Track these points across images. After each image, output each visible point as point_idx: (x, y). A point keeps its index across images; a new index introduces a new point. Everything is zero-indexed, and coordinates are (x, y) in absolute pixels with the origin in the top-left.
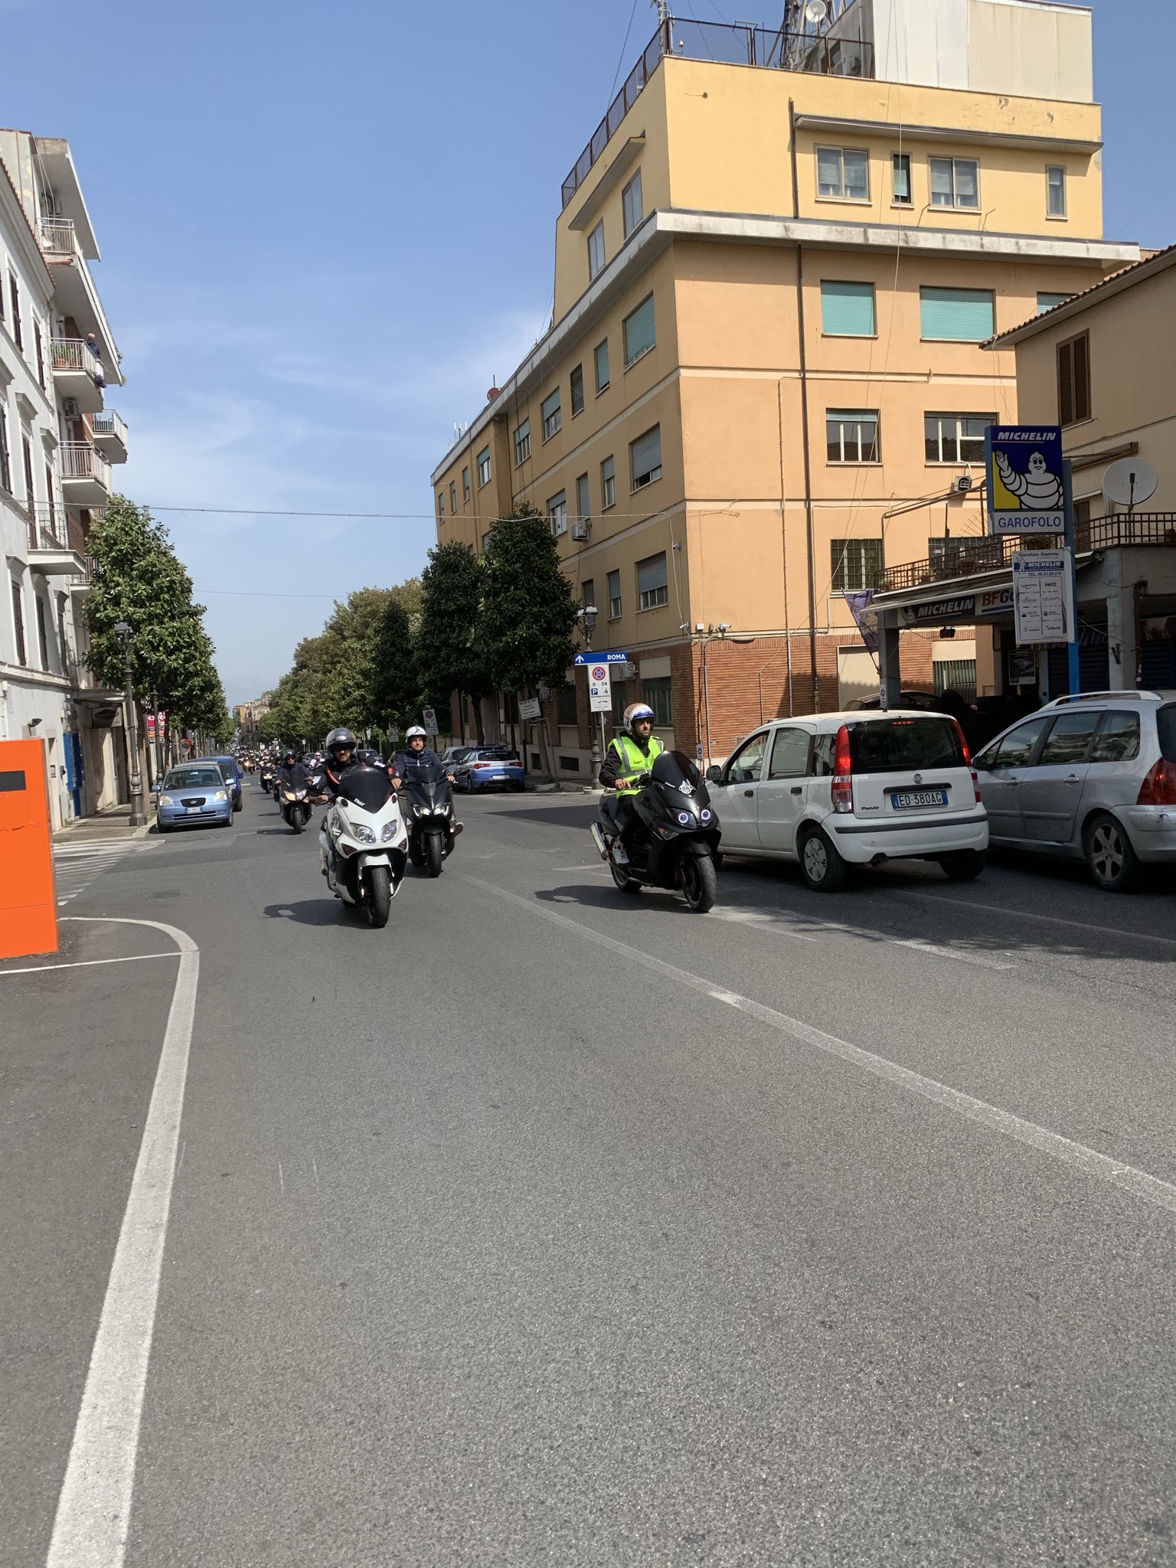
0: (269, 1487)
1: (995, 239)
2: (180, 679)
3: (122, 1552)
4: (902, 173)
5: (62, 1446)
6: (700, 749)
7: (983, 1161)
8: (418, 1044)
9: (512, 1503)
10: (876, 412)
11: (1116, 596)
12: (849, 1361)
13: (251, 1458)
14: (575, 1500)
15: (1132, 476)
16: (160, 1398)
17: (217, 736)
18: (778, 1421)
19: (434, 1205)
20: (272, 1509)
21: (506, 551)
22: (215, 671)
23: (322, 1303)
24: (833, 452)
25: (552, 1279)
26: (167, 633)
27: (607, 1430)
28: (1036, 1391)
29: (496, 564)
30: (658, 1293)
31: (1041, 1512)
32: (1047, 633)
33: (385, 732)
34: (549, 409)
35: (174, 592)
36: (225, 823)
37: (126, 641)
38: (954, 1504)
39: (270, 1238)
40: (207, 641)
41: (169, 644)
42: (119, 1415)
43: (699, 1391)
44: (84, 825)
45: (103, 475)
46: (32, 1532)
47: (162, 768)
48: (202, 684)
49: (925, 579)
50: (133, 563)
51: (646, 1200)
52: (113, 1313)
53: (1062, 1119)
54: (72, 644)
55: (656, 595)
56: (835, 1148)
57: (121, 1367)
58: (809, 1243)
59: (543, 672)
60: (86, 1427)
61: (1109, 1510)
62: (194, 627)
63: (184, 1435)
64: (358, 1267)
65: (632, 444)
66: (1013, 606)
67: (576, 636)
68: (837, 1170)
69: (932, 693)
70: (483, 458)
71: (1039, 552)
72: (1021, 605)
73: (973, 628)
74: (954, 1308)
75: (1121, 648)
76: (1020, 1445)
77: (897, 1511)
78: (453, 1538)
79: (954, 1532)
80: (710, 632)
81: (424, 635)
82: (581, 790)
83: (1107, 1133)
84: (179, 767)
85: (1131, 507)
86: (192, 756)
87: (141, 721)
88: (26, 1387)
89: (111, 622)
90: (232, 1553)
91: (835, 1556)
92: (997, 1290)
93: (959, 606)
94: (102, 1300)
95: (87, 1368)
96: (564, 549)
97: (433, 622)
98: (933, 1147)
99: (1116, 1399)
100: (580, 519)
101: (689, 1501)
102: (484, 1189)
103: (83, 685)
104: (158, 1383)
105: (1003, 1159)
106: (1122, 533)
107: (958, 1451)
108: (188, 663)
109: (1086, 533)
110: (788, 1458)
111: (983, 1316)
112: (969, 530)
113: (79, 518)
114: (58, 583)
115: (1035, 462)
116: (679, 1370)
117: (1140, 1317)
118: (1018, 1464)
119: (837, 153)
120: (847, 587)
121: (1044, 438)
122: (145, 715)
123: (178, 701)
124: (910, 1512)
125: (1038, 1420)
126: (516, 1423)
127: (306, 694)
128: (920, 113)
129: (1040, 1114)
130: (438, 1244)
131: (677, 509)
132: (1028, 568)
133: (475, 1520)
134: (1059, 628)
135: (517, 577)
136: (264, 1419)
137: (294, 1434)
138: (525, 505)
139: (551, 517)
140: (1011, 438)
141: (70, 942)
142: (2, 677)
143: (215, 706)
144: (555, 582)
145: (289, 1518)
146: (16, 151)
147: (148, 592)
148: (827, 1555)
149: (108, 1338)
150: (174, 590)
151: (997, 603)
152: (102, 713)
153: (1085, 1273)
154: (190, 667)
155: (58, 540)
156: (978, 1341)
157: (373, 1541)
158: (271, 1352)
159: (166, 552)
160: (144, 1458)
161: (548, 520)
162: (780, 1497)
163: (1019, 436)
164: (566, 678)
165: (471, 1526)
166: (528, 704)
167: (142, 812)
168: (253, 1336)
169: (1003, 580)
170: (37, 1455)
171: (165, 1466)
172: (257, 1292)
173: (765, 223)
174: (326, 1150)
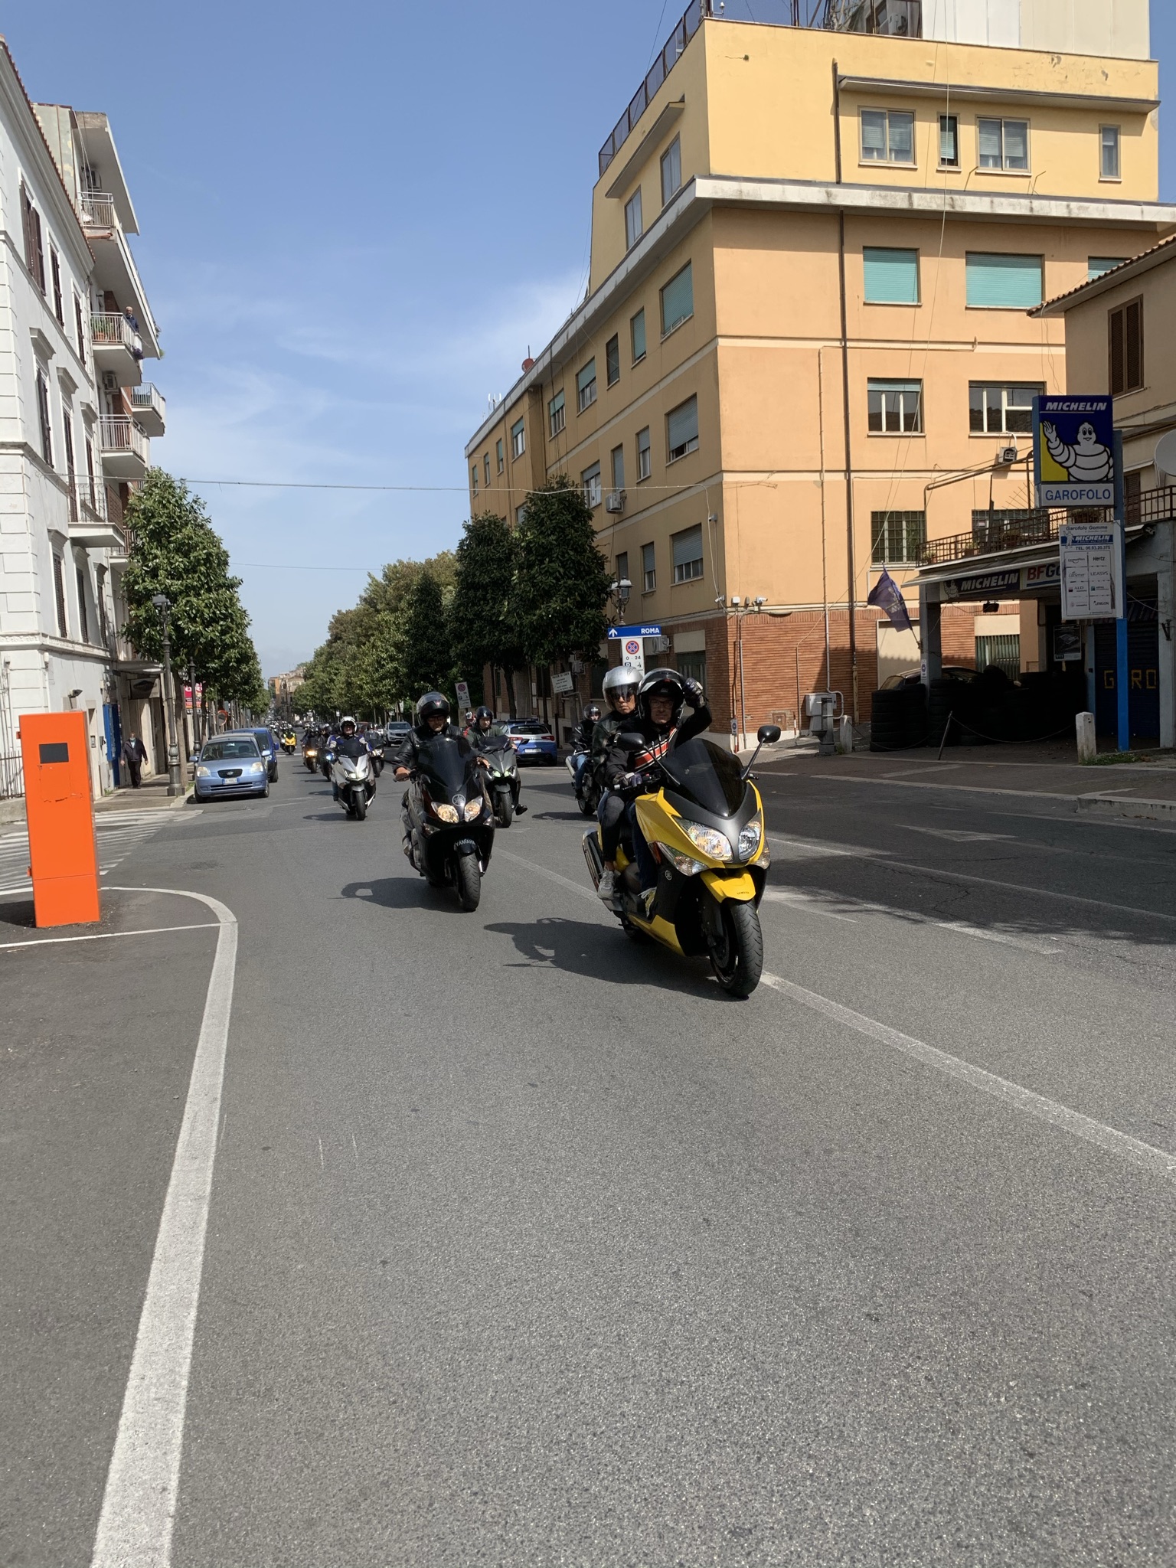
0: (314, 1464)
1: (1045, 202)
2: (217, 651)
3: (170, 1525)
4: (949, 135)
5: (112, 1416)
6: (735, 724)
7: (1032, 1153)
8: (455, 1019)
9: (556, 1490)
10: (918, 381)
11: (1167, 571)
12: (897, 1355)
13: (296, 1434)
14: (620, 1489)
16: (205, 1370)
17: (253, 707)
18: (824, 1415)
19: (473, 1183)
20: (318, 1487)
21: (542, 523)
22: (251, 642)
23: (364, 1280)
24: (874, 422)
25: (592, 1262)
26: (203, 605)
27: (650, 1418)
28: (1091, 1393)
29: (530, 537)
30: (700, 1280)
31: (1097, 1517)
32: (1095, 608)
34: (585, 379)
35: (211, 564)
36: (261, 794)
37: (164, 613)
38: (1007, 1507)
39: (310, 1213)
40: (243, 613)
41: (206, 615)
42: (166, 1386)
43: (743, 1381)
44: (124, 794)
45: (141, 448)
46: (82, 1503)
47: (198, 739)
48: (238, 656)
49: (968, 552)
50: (171, 536)
51: (686, 1184)
52: (159, 1284)
53: (1112, 1111)
54: (111, 615)
55: (691, 568)
56: (878, 1135)
57: (167, 1338)
58: (854, 1232)
59: (576, 646)
60: (134, 1398)
61: (1169, 1518)
62: (231, 599)
63: (230, 1409)
64: (398, 1245)
65: (668, 415)
66: (1059, 581)
67: (609, 610)
68: (880, 1158)
69: (974, 669)
70: (515, 432)
71: (1087, 525)
72: (1068, 579)
73: (1017, 602)
74: (1004, 1304)
75: (1172, 624)
76: (1075, 1448)
77: (949, 1512)
78: (497, 1523)
79: (1008, 1536)
80: (746, 605)
81: (457, 607)
83: (1161, 1126)
84: (216, 738)
86: (228, 727)
87: (179, 691)
88: (76, 1356)
89: (149, 595)
90: (278, 1530)
91: (885, 1556)
92: (1049, 1286)
93: (1003, 579)
94: (148, 1270)
95: (134, 1339)
96: (600, 521)
97: (467, 594)
98: (979, 1137)
100: (615, 491)
101: (735, 1494)
102: (523, 1169)
103: (122, 657)
104: (204, 1355)
105: (1053, 1151)
107: (1011, 1452)
108: (225, 635)
109: (1136, 506)
110: (835, 1453)
111: (1035, 1313)
112: (1013, 503)
113: (119, 491)
114: (98, 556)
115: (1085, 433)
116: (722, 1360)
118: (1073, 1467)
119: (882, 115)
120: (887, 559)
121: (1094, 408)
122: (182, 686)
123: (215, 673)
124: (962, 1514)
125: (1094, 1422)
126: (558, 1408)
127: (341, 666)
128: (969, 73)
129: (1091, 1105)
130: (478, 1224)
131: (714, 481)
132: (1076, 542)
133: (519, 1505)
134: (1107, 603)
135: (551, 549)
136: (309, 1395)
137: (338, 1411)
138: (561, 477)
139: (585, 489)
140: (1060, 408)
141: (111, 911)
142: (44, 649)
143: (251, 678)
144: (590, 555)
145: (334, 1496)
146: (56, 125)
147: (185, 565)
148: (877, 1554)
149: (154, 1309)
150: (211, 562)
151: (1043, 578)
152: (140, 684)
153: (1141, 1272)
154: (227, 639)
155: (97, 513)
156: (1030, 1339)
157: (418, 1522)
158: (314, 1328)
159: (203, 525)
160: (191, 1431)
161: (583, 492)
162: (827, 1493)
163: (1068, 406)
164: (599, 653)
165: (515, 1511)
166: (560, 678)
167: (180, 782)
168: (296, 1312)
169: (1050, 554)
170: (87, 1424)
171: (212, 1439)
172: (299, 1267)
173: (806, 188)
174: (365, 1126)
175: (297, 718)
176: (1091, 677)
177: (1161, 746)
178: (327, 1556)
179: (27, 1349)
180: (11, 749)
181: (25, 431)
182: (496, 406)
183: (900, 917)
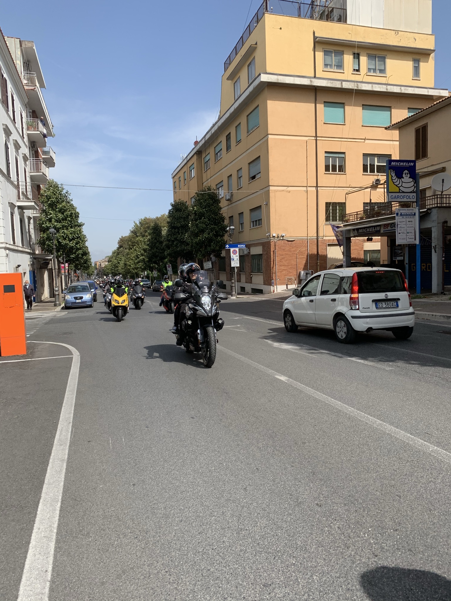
0: (105, 561)
1: (392, 87)
2: (74, 251)
3: (48, 584)
4: (357, 60)
5: (26, 543)
6: (273, 282)
7: (380, 444)
8: (163, 393)
9: (197, 570)
10: (344, 153)
11: (436, 226)
12: (327, 519)
13: (98, 550)
14: (222, 570)
15: (443, 180)
16: (63, 526)
17: (88, 273)
18: (299, 542)
19: (169, 455)
20: (106, 570)
21: (201, 203)
22: (87, 248)
23: (126, 491)
24: (327, 168)
25: (213, 484)
26: (69, 233)
27: (234, 543)
28: (399, 533)
29: (196, 209)
30: (254, 491)
32: (408, 240)
33: (152, 273)
34: (218, 150)
35: (72, 217)
36: (90, 306)
37: (54, 236)
39: (106, 466)
40: (85, 236)
41: (70, 237)
42: (48, 532)
43: (269, 529)
44: (37, 305)
45: (46, 172)
46: (14, 576)
47: (66, 285)
48: (82, 253)
49: (362, 218)
50: (57, 206)
51: (250, 455)
52: (46, 493)
53: (410, 428)
54: (33, 236)
55: (257, 222)
56: (323, 437)
57: (49, 514)
58: (313, 473)
59: (213, 251)
60: (35, 536)
62: (80, 231)
63: (73, 540)
64: (139, 478)
65: (249, 164)
66: (395, 230)
67: (226, 237)
68: (323, 445)
69: (363, 262)
70: (191, 169)
71: (406, 209)
72: (399, 229)
73: (380, 237)
74: (368, 500)
75: (437, 246)
76: (393, 553)
77: (345, 577)
78: (175, 583)
80: (278, 237)
81: (168, 236)
83: (428, 434)
84: (73, 284)
85: (442, 192)
86: (78, 280)
87: (59, 266)
88: (13, 520)
89: (48, 228)
90: (90, 586)
91: (321, 594)
92: (385, 493)
93: (374, 229)
94: (42, 488)
95: (36, 514)
96: (223, 204)
97: (171, 231)
98: (360, 437)
99: (430, 536)
100: (229, 192)
101: (265, 571)
102: (188, 450)
103: (37, 252)
104: (63, 520)
105: (388, 443)
106: (439, 202)
107: (369, 555)
108: (77, 245)
109: (424, 202)
110: (303, 555)
111: (379, 503)
112: (379, 200)
113: (37, 188)
114: (28, 213)
115: (405, 174)
116: (262, 521)
117: (440, 505)
119: (331, 52)
120: (331, 220)
121: (409, 165)
122: (60, 264)
123: (73, 259)
125: (400, 544)
126: (199, 539)
127: (122, 257)
128: (364, 37)
129: (402, 426)
130: (170, 470)
131: (266, 189)
132: (402, 215)
133: (183, 576)
134: (413, 238)
135: (204, 214)
136: (103, 535)
137: (115, 541)
138: (208, 186)
139: (218, 191)
140: (396, 164)
141: (31, 351)
142: (6, 249)
143: (87, 261)
144: (219, 216)
145: (112, 573)
146: (14, 45)
147: (62, 217)
148: (318, 593)
149: (44, 503)
151: (389, 228)
152: (43, 263)
153: (419, 488)
155: (28, 196)
156: (377, 513)
157: (144, 583)
158: (106, 509)
159: (69, 202)
160: (58, 549)
161: (217, 193)
162: (300, 570)
163: (400, 164)
164: (222, 255)
165: (181, 578)
166: (207, 263)
167: (59, 301)
168: (99, 503)
169: (392, 219)
170: (17, 546)
171: (66, 552)
172: (101, 486)
173: (303, 79)
174: (128, 433)
175: (105, 277)
176: (407, 266)
177: (432, 293)
178: (109, 596)
182: (184, 159)
183: (333, 355)
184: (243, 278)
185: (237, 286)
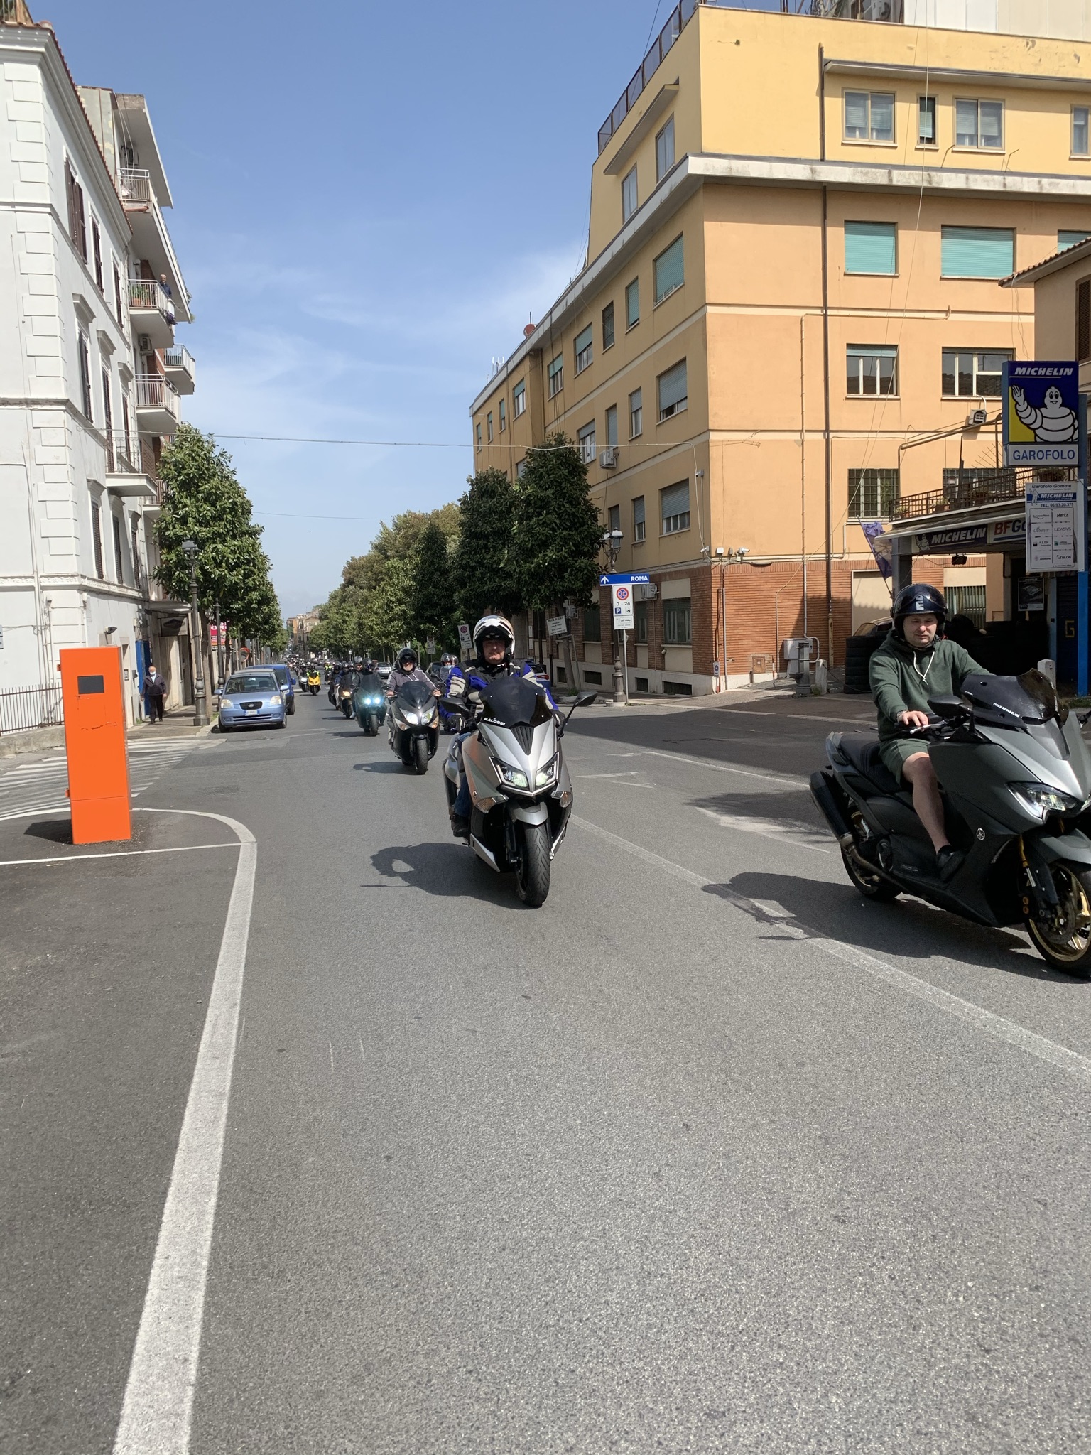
0: (323, 1341)
1: (1018, 179)
2: (240, 593)
3: (191, 1393)
4: (928, 115)
5: (139, 1292)
6: (717, 666)
7: (991, 1070)
8: (455, 935)
9: (544, 1370)
10: (894, 347)
12: (862, 1255)
13: (306, 1313)
14: (603, 1371)
16: (225, 1252)
17: (272, 646)
18: (794, 1309)
19: (471, 1087)
20: (326, 1362)
21: (540, 477)
22: (272, 585)
23: (369, 1173)
24: (852, 386)
25: (579, 1162)
26: (229, 551)
27: (632, 1307)
28: (1044, 1295)
29: (530, 490)
30: (679, 1181)
31: (1048, 1410)
32: (1058, 562)
33: (423, 645)
34: (582, 344)
35: (236, 513)
36: (279, 725)
37: (192, 557)
38: (964, 1399)
39: (321, 1111)
40: (265, 559)
41: (231, 561)
42: (188, 1266)
43: (719, 1275)
45: (173, 405)
46: (111, 1370)
47: (222, 675)
48: (259, 598)
49: (939, 508)
50: (199, 487)
51: (667, 1092)
52: (182, 1172)
53: (1068, 1032)
54: (144, 559)
55: (679, 520)
56: (847, 1051)
57: (190, 1222)
58: (823, 1140)
59: (571, 592)
60: (159, 1276)
62: (253, 545)
63: (247, 1288)
64: (401, 1142)
65: (659, 377)
66: (1024, 535)
67: (602, 559)
68: (849, 1072)
70: (518, 390)
71: (1052, 483)
72: (1033, 534)
73: (984, 555)
74: (964, 1210)
76: (1029, 1346)
77: (909, 1402)
78: (490, 1400)
79: (965, 1425)
80: (730, 556)
81: (461, 555)
82: (603, 702)
84: (239, 673)
86: (250, 663)
87: (205, 629)
88: (107, 1236)
89: (179, 540)
90: (289, 1400)
91: (849, 1440)
92: (1006, 1195)
93: (971, 534)
94: (173, 1160)
95: (160, 1222)
96: (594, 476)
97: (470, 543)
98: (942, 1053)
100: (608, 448)
101: (711, 1379)
102: (516, 1075)
103: (153, 597)
104: (223, 1238)
105: (1011, 1069)
107: (969, 1348)
108: (247, 578)
110: (804, 1344)
111: (992, 1219)
112: (982, 462)
113: (152, 444)
114: (132, 504)
115: (1051, 397)
116: (700, 1255)
118: (1026, 1363)
119: (864, 97)
120: (862, 514)
121: (1061, 374)
122: (208, 625)
123: (238, 613)
124: (922, 1403)
125: (1047, 1322)
126: (548, 1295)
127: (353, 609)
128: (947, 57)
129: (1047, 1026)
130: (474, 1124)
131: (702, 439)
132: (1041, 499)
133: (510, 1383)
134: (1069, 557)
135: (549, 502)
136: (318, 1278)
137: (345, 1292)
138: (559, 434)
139: (581, 446)
140: (1028, 373)
141: (142, 831)
142: (82, 589)
143: (270, 618)
144: (584, 507)
145: (341, 1371)
146: (98, 106)
147: (212, 513)
148: (842, 1439)
150: (236, 511)
151: (1009, 532)
152: (168, 623)
154: (250, 582)
155: (132, 464)
156: (987, 1243)
157: (417, 1396)
158: (324, 1216)
159: (228, 477)
160: (211, 1307)
161: (579, 449)
162: (796, 1381)
163: (1036, 371)
164: (591, 599)
165: (506, 1389)
166: (555, 621)
167: (205, 713)
168: (306, 1200)
169: (1015, 511)
170: (116, 1298)
171: (230, 1315)
172: (310, 1160)
173: (792, 165)
174: (372, 1031)
175: (313, 656)
176: (1053, 627)
178: (334, 1425)
179: (63, 1229)
180: (52, 681)
181: (67, 389)
182: (499, 369)
184: (643, 656)
185: (627, 677)
